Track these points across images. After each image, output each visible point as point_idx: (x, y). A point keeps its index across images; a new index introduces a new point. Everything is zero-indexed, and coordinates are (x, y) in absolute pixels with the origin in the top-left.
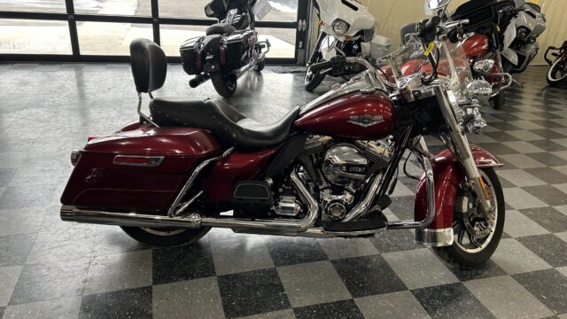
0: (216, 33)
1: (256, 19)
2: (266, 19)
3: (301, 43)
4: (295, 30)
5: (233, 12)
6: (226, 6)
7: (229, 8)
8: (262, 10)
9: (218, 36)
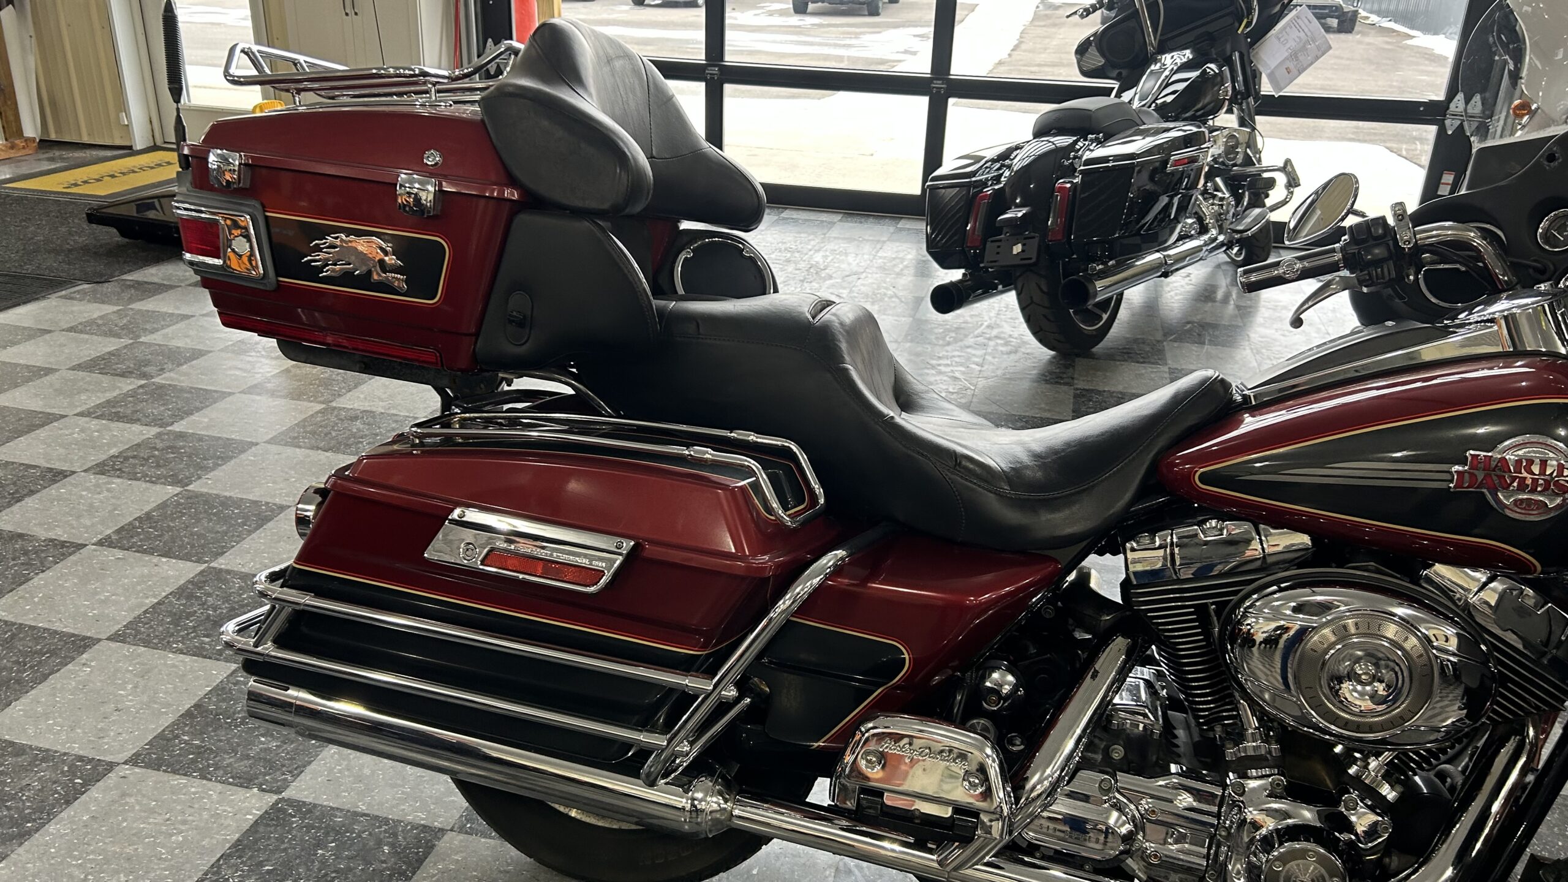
0: (1062, 131)
1: (1266, 88)
2: (1305, 85)
3: (1448, 178)
4: (1431, 131)
5: (1171, 60)
6: (1152, 39)
7: (1163, 49)
8: (1294, 56)
9: (1063, 141)
